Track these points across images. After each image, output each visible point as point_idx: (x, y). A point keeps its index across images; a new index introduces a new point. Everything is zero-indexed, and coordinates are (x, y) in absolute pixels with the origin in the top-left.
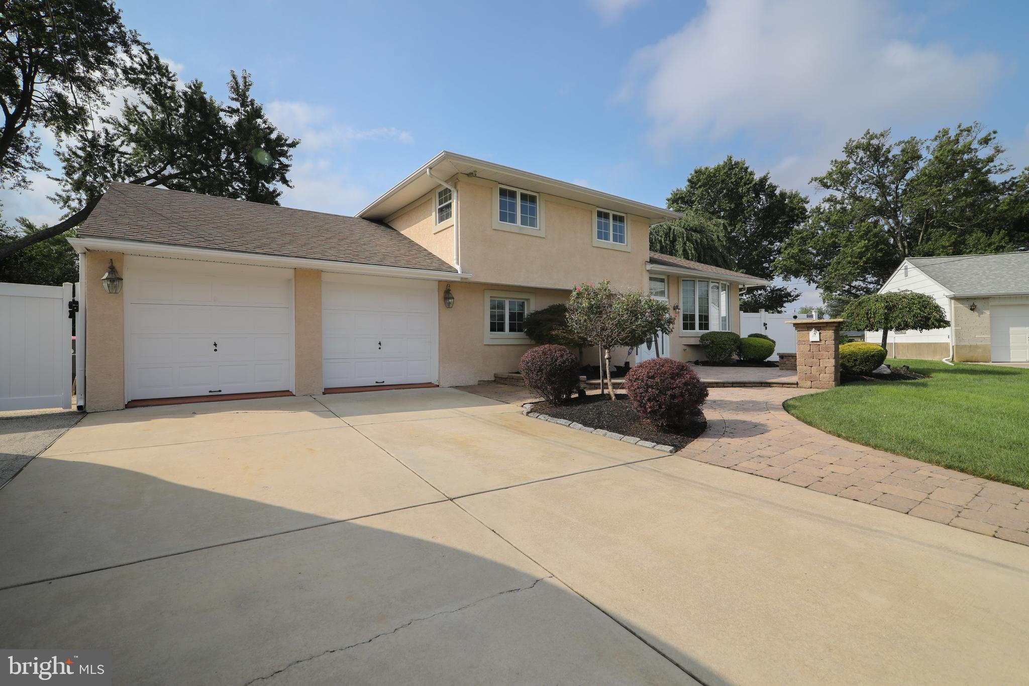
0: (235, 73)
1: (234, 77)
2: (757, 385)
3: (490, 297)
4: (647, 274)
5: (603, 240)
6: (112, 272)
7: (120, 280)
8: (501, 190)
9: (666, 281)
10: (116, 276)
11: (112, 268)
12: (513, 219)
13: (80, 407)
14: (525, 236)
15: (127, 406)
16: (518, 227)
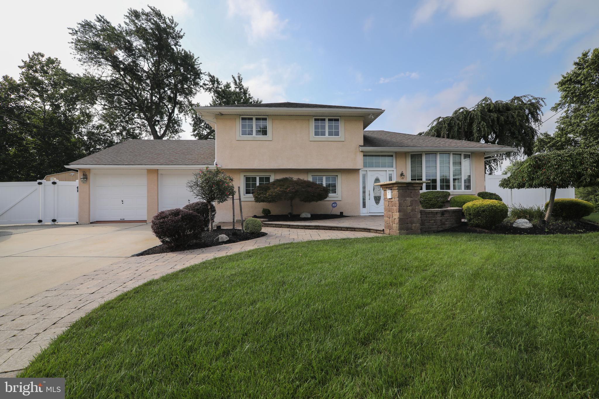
0: (234, 76)
1: (233, 77)
2: (362, 230)
3: (244, 176)
4: (362, 154)
5: (320, 136)
6: (84, 176)
7: (86, 178)
8: (243, 119)
9: (394, 156)
10: (85, 177)
11: (84, 174)
12: (251, 133)
13: (77, 223)
14: (259, 142)
15: (91, 223)
16: (254, 137)
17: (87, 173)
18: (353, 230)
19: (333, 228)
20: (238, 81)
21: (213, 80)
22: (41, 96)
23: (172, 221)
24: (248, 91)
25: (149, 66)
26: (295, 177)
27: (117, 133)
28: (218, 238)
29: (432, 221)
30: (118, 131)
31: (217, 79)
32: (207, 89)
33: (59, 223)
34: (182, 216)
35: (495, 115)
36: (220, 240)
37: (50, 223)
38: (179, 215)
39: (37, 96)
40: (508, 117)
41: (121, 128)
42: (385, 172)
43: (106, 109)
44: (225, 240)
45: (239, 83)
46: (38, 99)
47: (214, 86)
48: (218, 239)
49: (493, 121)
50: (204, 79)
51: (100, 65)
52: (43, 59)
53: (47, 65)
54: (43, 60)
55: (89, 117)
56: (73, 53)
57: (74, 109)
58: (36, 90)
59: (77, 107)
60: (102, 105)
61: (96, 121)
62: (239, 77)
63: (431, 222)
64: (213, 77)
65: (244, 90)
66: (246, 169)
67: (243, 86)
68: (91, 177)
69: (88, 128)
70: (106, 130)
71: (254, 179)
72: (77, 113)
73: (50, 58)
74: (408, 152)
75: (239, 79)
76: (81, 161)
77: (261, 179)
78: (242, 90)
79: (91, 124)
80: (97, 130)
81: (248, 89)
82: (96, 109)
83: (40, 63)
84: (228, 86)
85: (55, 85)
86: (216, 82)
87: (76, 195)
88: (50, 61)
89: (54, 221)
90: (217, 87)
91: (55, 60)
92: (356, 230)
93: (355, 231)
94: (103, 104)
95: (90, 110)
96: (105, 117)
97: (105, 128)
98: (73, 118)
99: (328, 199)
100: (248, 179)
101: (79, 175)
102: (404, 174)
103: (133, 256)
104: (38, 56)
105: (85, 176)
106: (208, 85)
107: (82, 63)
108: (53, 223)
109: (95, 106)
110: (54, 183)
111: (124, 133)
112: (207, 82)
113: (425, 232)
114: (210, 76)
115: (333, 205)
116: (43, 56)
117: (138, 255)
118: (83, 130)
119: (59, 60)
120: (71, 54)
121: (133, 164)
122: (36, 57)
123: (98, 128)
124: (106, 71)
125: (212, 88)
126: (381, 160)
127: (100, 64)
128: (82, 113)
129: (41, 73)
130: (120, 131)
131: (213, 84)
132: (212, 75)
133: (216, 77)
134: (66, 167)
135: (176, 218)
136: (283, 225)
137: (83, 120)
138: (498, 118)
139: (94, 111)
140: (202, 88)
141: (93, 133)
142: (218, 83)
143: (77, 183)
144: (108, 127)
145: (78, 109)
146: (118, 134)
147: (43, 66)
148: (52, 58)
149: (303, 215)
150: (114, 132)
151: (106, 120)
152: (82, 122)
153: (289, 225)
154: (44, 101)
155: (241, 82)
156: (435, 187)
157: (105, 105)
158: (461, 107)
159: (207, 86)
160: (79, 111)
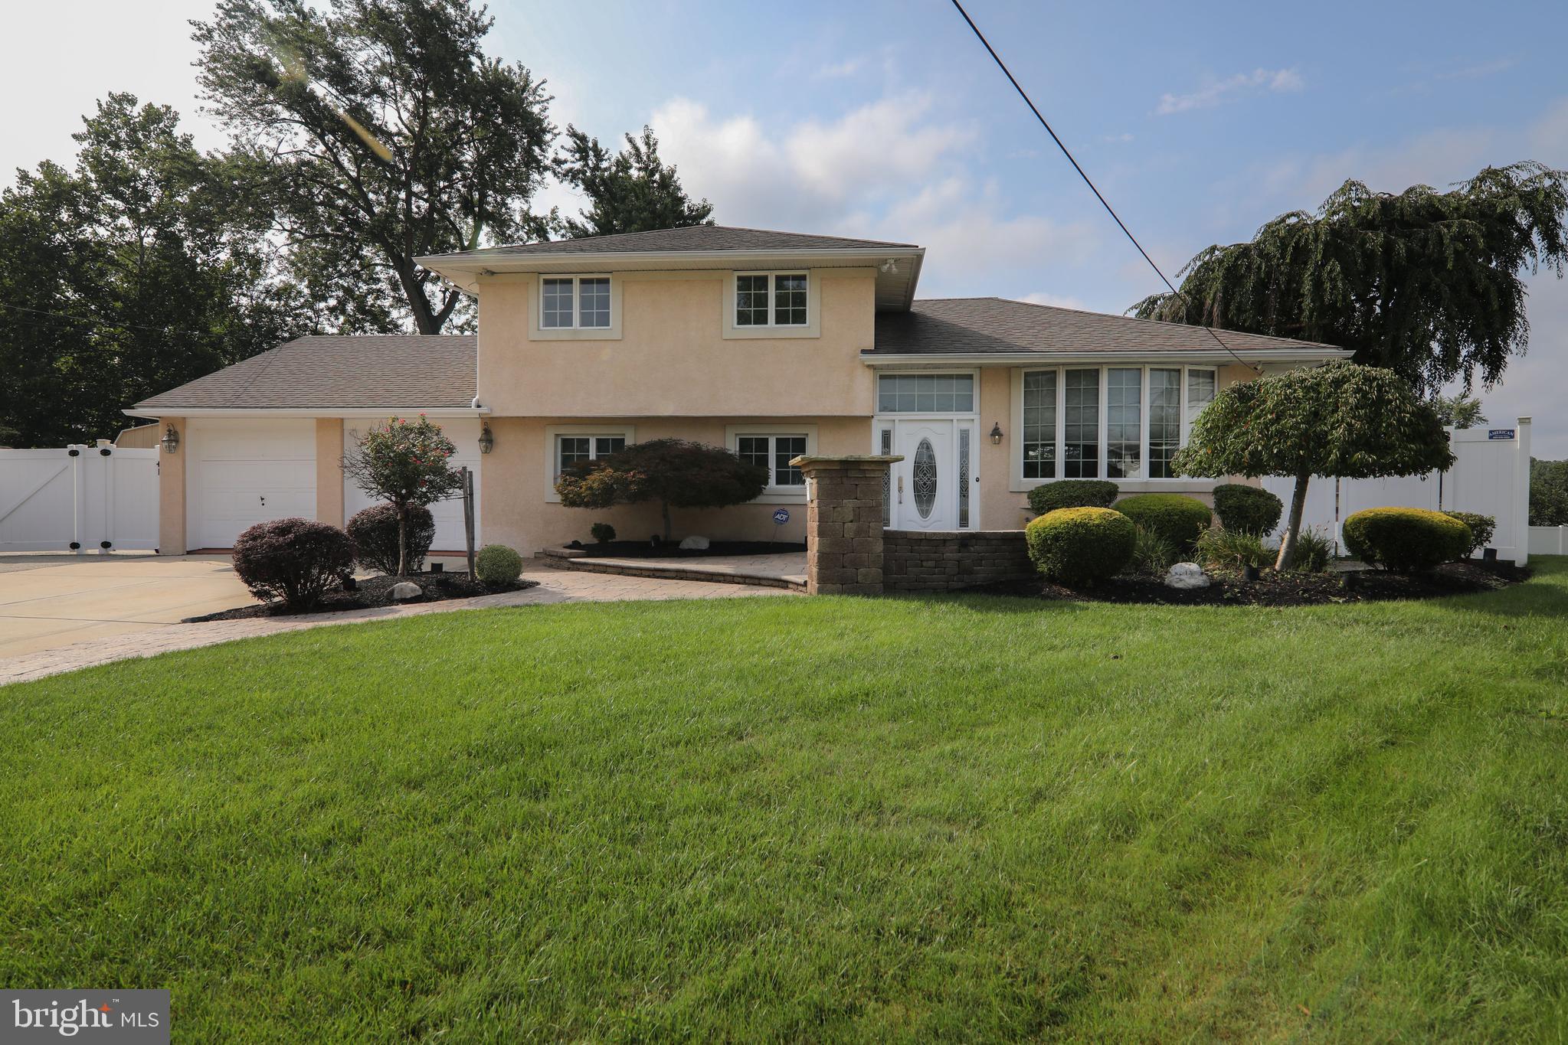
0: (630, 136)
1: (630, 140)
3: (557, 435)
4: (869, 374)
5: (752, 326)
6: (169, 435)
7: (177, 441)
8: (547, 282)
9: (976, 379)
10: (172, 438)
11: (169, 431)
12: (567, 321)
13: (157, 551)
14: (587, 343)
15: (189, 553)
16: (575, 332)
17: (179, 428)
18: (757, 581)
19: (715, 578)
20: (643, 149)
21: (583, 146)
22: (132, 213)
23: (270, 546)
24: (675, 178)
25: (400, 118)
26: (687, 438)
27: (329, 309)
28: (393, 590)
29: (931, 564)
30: (332, 302)
31: (595, 144)
32: (565, 175)
33: (118, 552)
34: (296, 536)
35: (1376, 240)
36: (396, 596)
37: (96, 552)
38: (290, 532)
39: (123, 212)
40: (1425, 242)
41: (341, 294)
42: (947, 425)
43: (298, 241)
44: (409, 596)
45: (648, 157)
46: (124, 221)
47: (587, 165)
48: (392, 592)
49: (1369, 256)
50: (558, 147)
51: (269, 124)
52: (136, 112)
53: (144, 127)
54: (135, 114)
55: (256, 264)
56: (201, 95)
57: (214, 244)
58: (119, 196)
59: (224, 239)
60: (284, 230)
61: (275, 276)
62: (648, 137)
63: (924, 564)
64: (583, 139)
65: (662, 176)
66: (559, 418)
67: (659, 164)
68: (189, 438)
69: (255, 294)
70: (302, 300)
71: (584, 443)
72: (224, 256)
73: (150, 105)
74: (1018, 367)
75: (647, 144)
76: (164, 397)
77: (601, 444)
78: (657, 177)
79: (262, 284)
80: (279, 300)
81: (673, 172)
82: (270, 243)
83: (127, 123)
84: (623, 165)
85: (166, 183)
86: (591, 153)
87: (155, 480)
88: (153, 116)
89: (106, 545)
90: (596, 168)
91: (163, 110)
92: (762, 582)
93: (759, 584)
94: (288, 227)
95: (258, 245)
96: (297, 265)
97: (299, 292)
98: (214, 269)
99: (760, 499)
100: (567, 444)
101: (161, 432)
102: (1002, 430)
103: (184, 621)
104: (121, 105)
105: (174, 438)
106: (565, 162)
107: (226, 118)
108: (104, 551)
109: (268, 235)
110: (106, 453)
111: (350, 307)
112: (563, 155)
113: (909, 590)
114: (574, 134)
115: (778, 516)
116: (133, 102)
117: (194, 620)
118: (244, 301)
119: (173, 110)
120: (196, 97)
121: (280, 405)
122: (117, 107)
123: (278, 295)
124: (289, 136)
125: (579, 171)
126: (936, 389)
127: (271, 120)
128: (236, 254)
129: (130, 149)
130: (339, 302)
131: (584, 158)
132: (579, 131)
133: (591, 137)
134: (127, 412)
135: (281, 539)
136: (610, 566)
137: (239, 275)
138: (1388, 247)
139: (266, 249)
140: (548, 174)
141: (268, 311)
142: (599, 156)
143: (155, 453)
144: (306, 291)
145: (223, 244)
146: (332, 310)
147: (134, 131)
148: (157, 105)
149: (688, 543)
150: (322, 305)
151: (300, 275)
152: (239, 280)
153: (623, 568)
154: (139, 222)
155: (654, 150)
156: (1092, 470)
157: (292, 231)
158: (1289, 211)
159: (566, 166)
160: (227, 251)
